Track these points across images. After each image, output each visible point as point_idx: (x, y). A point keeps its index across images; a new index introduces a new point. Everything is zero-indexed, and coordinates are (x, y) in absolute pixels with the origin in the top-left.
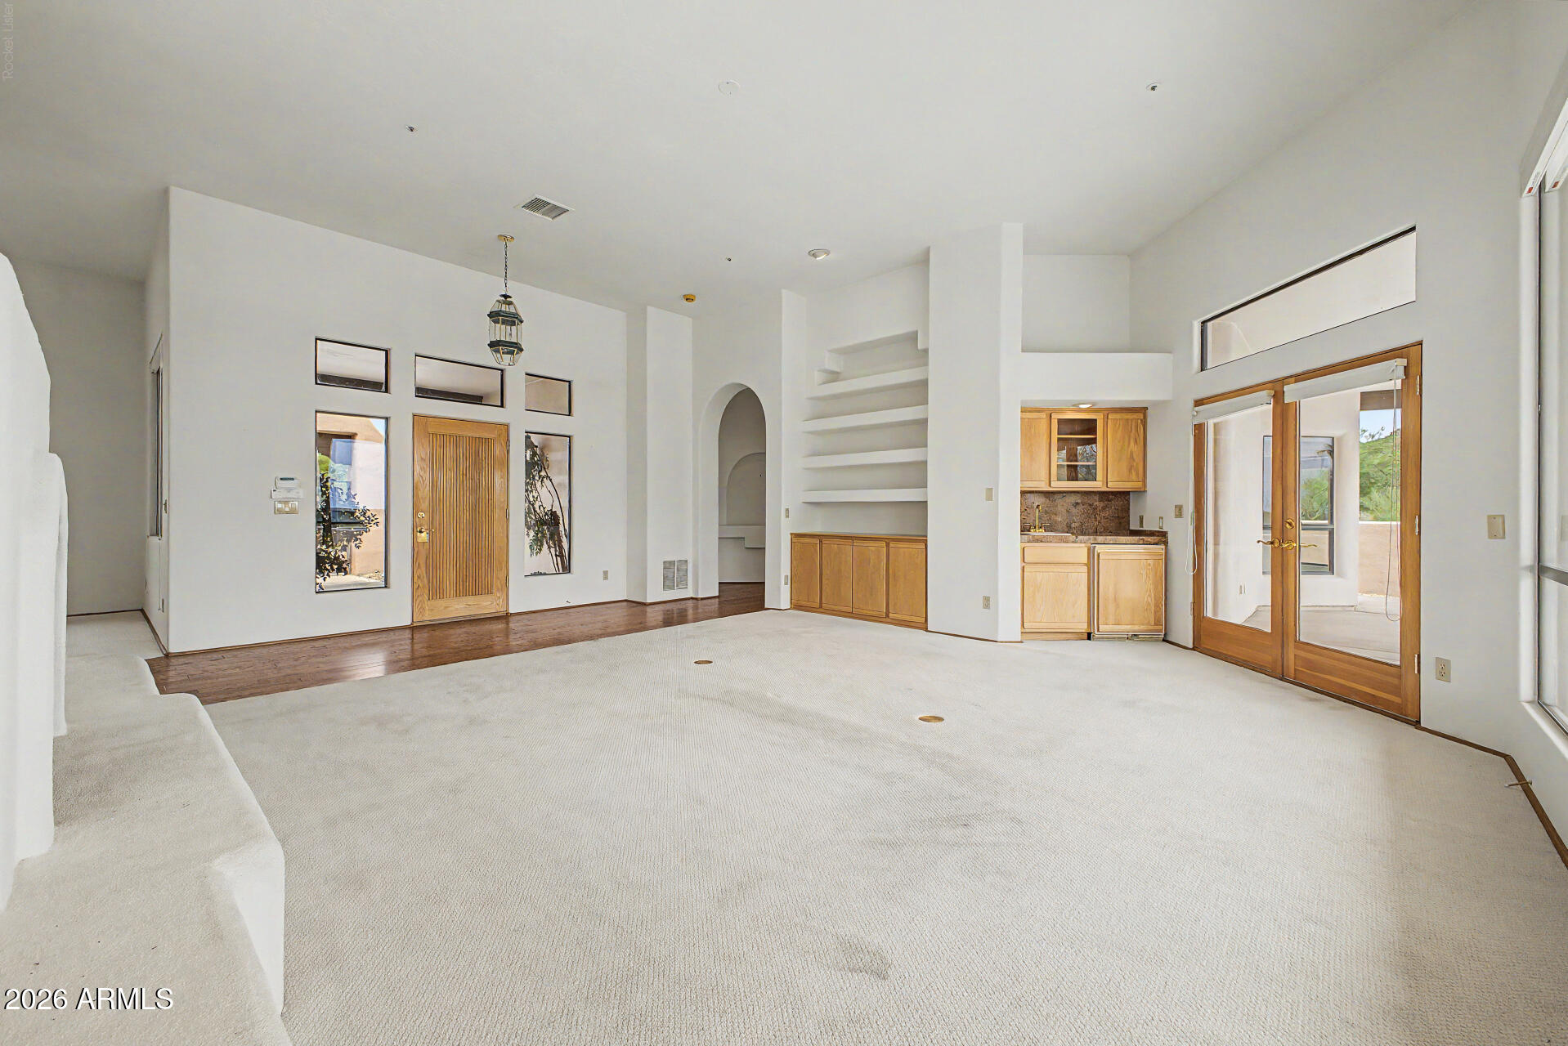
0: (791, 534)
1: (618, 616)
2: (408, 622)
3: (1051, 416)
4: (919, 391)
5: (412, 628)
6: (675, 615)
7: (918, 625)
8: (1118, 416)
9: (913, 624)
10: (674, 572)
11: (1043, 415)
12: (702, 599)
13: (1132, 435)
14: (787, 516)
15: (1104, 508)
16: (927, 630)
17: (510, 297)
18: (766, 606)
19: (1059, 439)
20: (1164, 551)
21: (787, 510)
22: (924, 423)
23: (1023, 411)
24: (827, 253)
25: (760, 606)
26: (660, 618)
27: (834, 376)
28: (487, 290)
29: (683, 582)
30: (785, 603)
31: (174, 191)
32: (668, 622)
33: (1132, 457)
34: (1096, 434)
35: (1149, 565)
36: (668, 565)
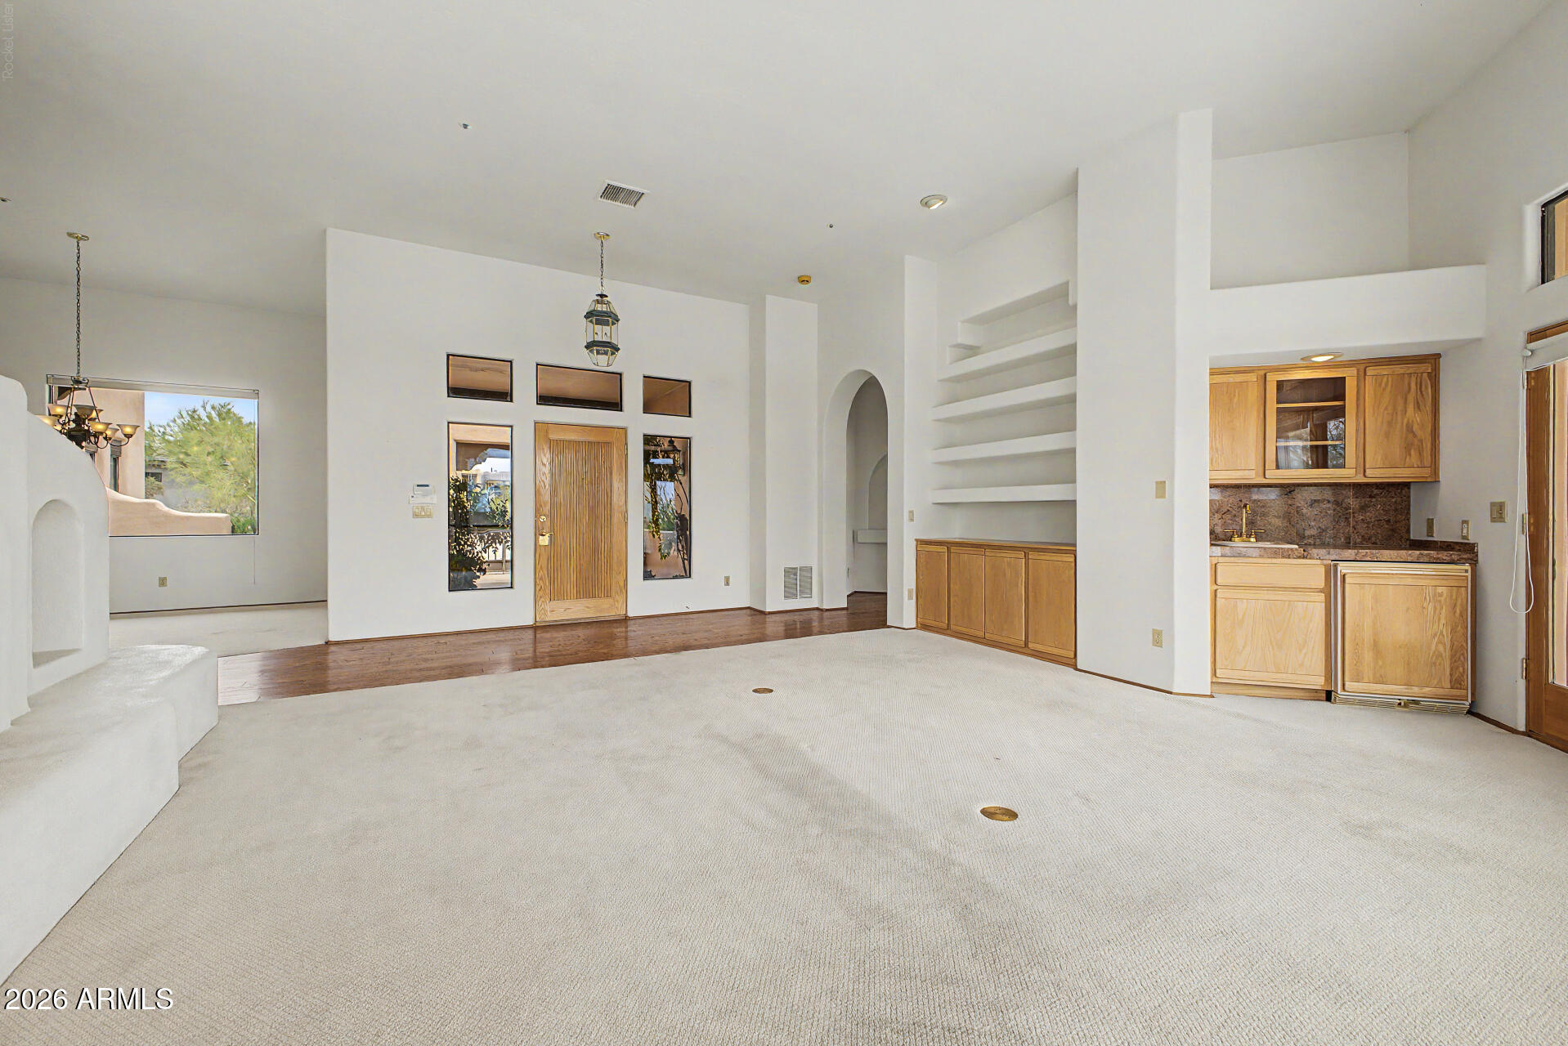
0: (917, 540)
1: (742, 624)
2: (531, 622)
3: (1265, 378)
4: (1065, 360)
5: (535, 628)
6: (798, 626)
7: (1064, 660)
8: (1385, 370)
9: (1060, 659)
10: (797, 580)
11: (1253, 377)
12: (827, 610)
13: (1411, 398)
14: (912, 520)
15: (1363, 508)
16: (1077, 669)
17: (607, 296)
18: (888, 624)
19: (1279, 411)
20: (1469, 574)
21: (911, 512)
22: (1071, 400)
23: (1212, 374)
24: (943, 199)
25: (881, 622)
26: (781, 629)
27: (972, 351)
28: (583, 290)
29: (806, 591)
30: (909, 620)
31: (331, 232)
32: (791, 632)
33: (1410, 429)
34: (1344, 400)
35: (1441, 595)
36: (790, 572)
